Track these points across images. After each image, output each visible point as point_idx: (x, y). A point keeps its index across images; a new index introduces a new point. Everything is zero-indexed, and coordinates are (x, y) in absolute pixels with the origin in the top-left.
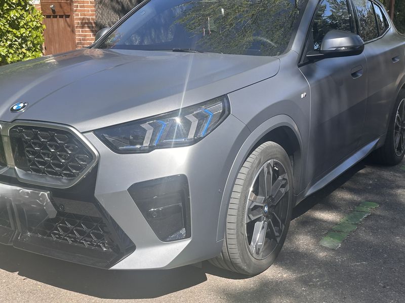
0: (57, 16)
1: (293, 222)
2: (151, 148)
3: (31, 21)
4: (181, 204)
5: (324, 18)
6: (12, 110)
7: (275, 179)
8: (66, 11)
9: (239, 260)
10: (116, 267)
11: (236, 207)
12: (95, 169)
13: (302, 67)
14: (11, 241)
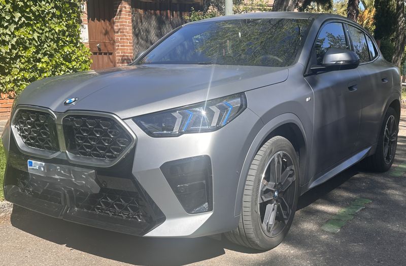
0: (102, 53)
1: (298, 213)
2: (181, 133)
3: (81, 56)
4: (204, 181)
5: (323, 49)
6: (65, 103)
7: (283, 170)
8: (109, 50)
9: (253, 236)
10: (149, 234)
11: (251, 188)
12: (133, 150)
13: (307, 77)
14: (61, 215)
